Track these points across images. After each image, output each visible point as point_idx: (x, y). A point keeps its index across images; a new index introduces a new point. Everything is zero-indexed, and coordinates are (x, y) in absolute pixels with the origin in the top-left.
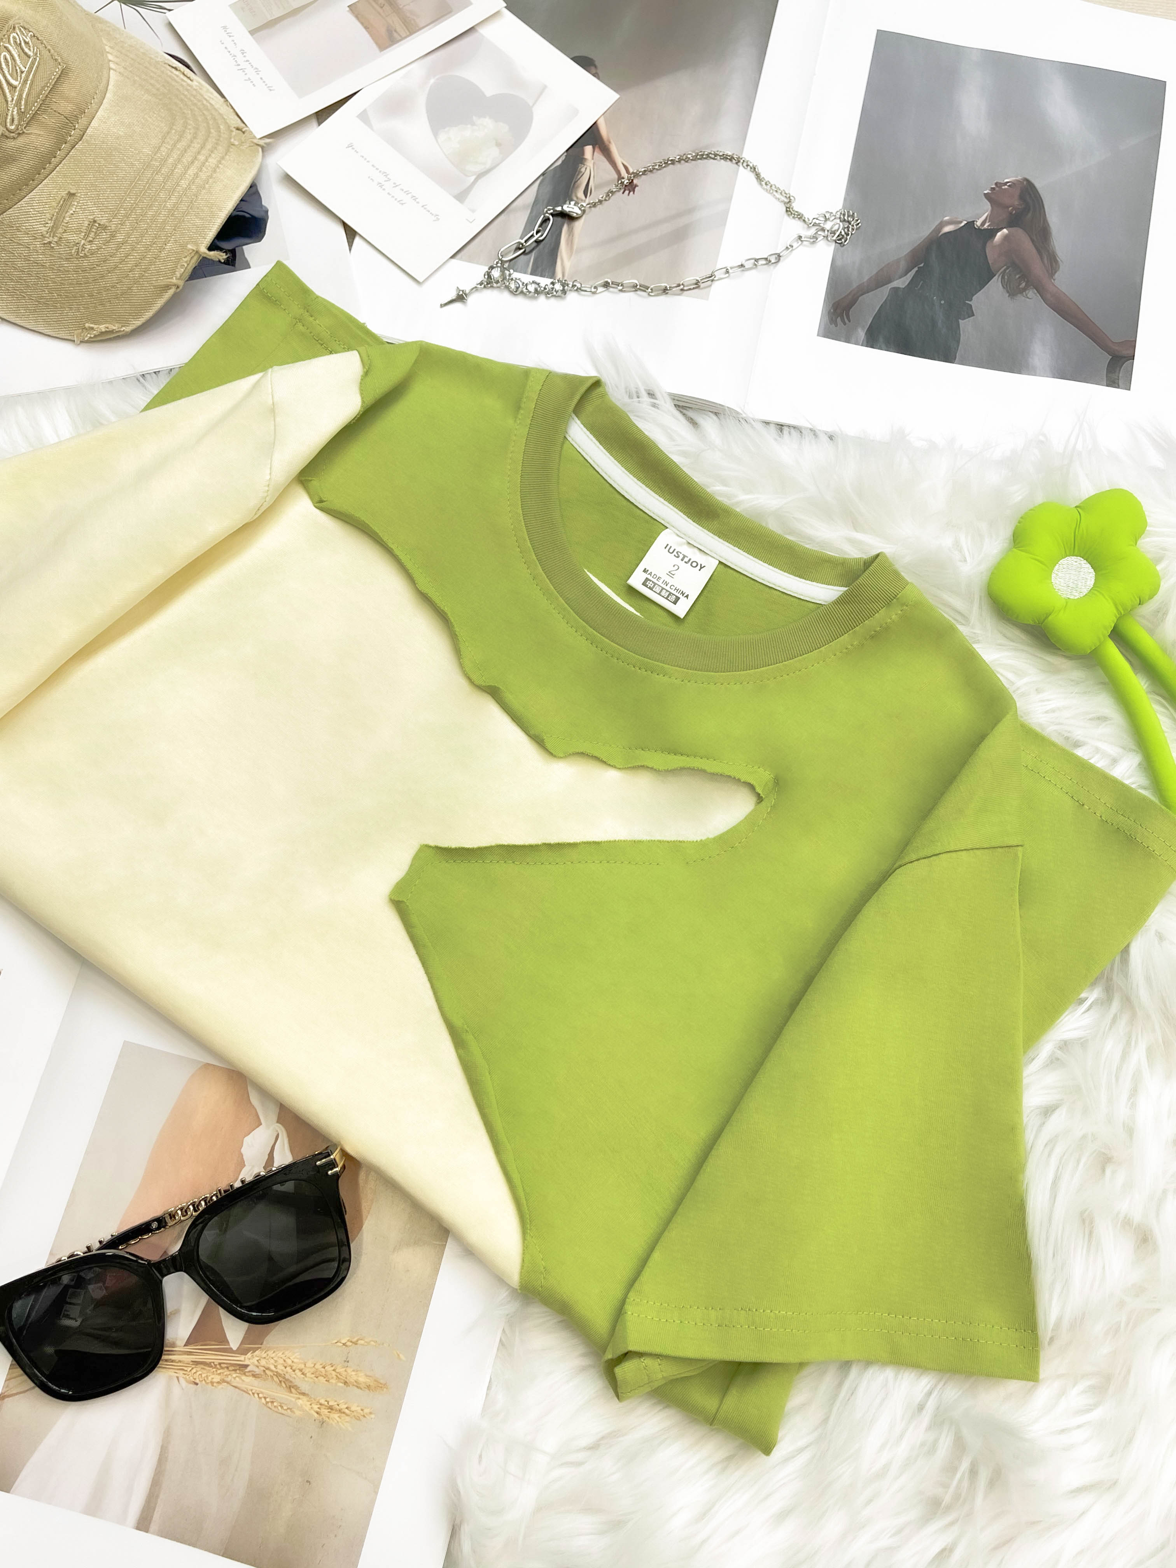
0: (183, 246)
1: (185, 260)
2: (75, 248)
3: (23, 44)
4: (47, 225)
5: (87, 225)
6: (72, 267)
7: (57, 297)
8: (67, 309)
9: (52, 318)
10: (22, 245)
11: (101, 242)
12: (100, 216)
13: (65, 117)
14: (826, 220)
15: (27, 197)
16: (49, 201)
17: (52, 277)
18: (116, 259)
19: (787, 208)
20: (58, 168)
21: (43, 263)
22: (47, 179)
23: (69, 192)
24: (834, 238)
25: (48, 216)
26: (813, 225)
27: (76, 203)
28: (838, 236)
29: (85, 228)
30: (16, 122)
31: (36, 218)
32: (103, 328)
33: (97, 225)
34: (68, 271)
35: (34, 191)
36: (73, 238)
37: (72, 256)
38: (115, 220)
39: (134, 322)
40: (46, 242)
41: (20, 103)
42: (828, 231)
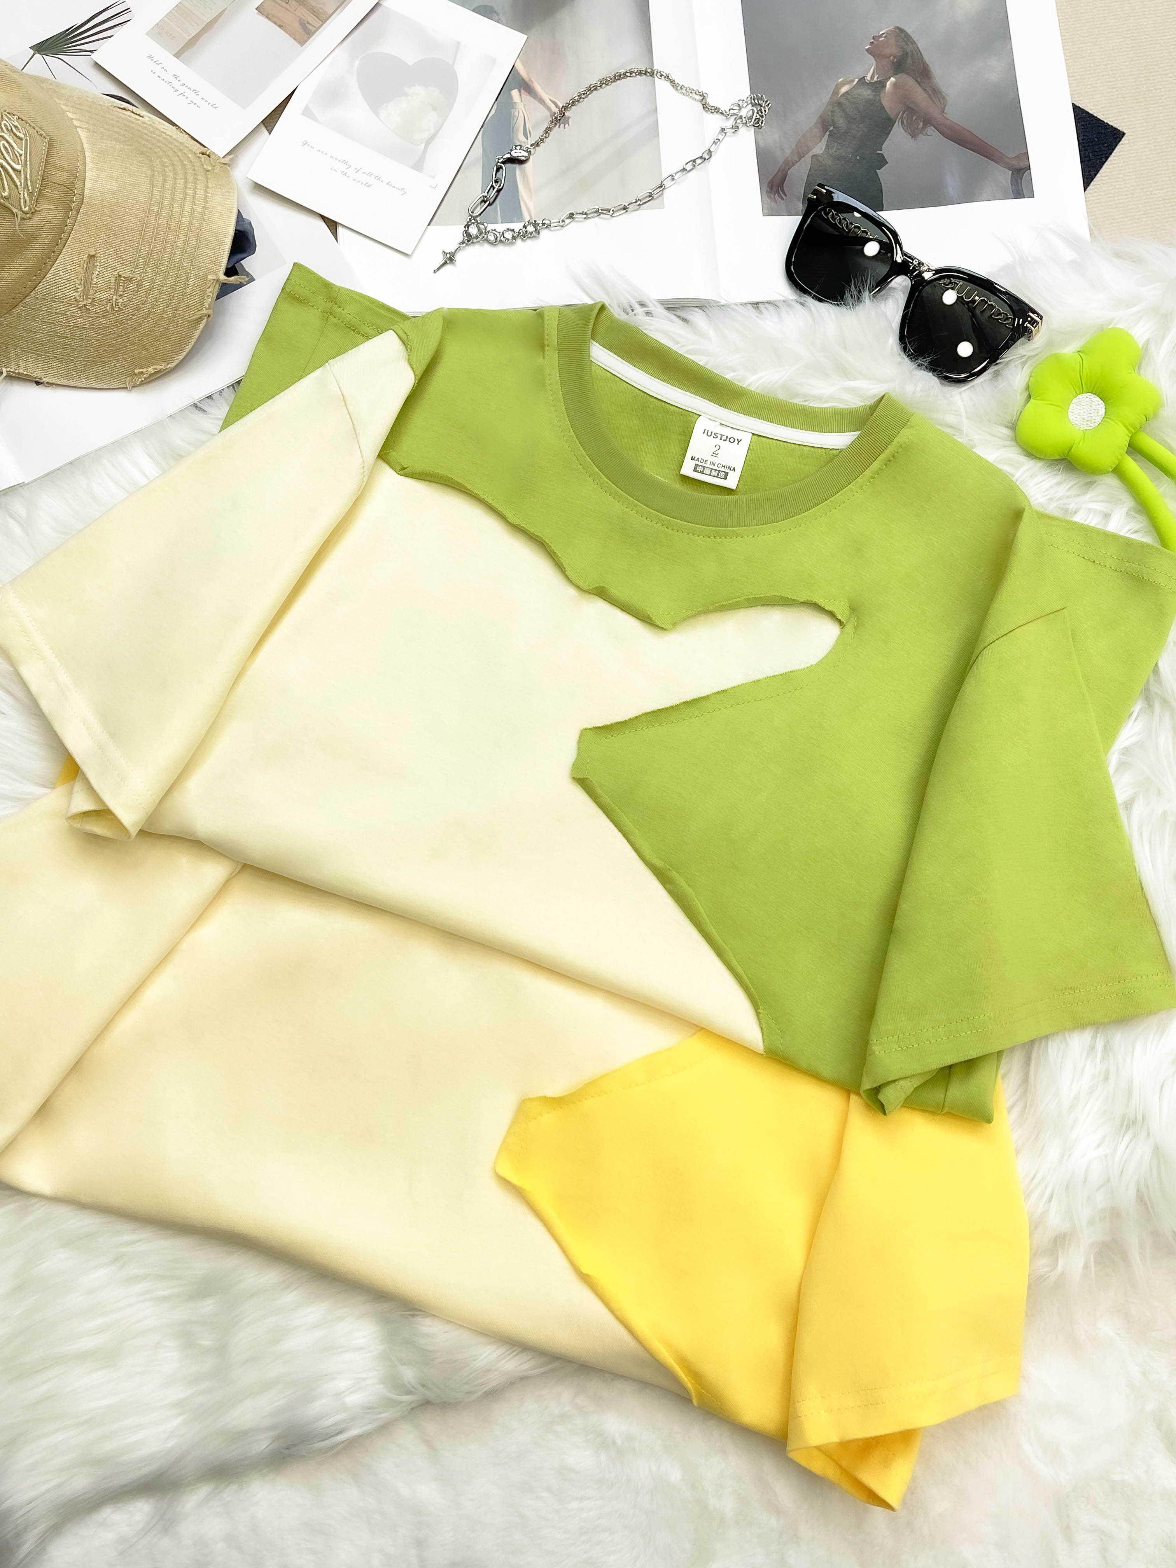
0: (205, 278)
1: (209, 290)
2: (109, 304)
3: (14, 129)
4: (78, 290)
5: (114, 281)
6: (110, 323)
7: (102, 353)
8: (114, 361)
9: (102, 372)
10: (60, 314)
11: (130, 293)
12: (122, 270)
13: (65, 186)
14: (740, 108)
15: (53, 269)
16: (74, 267)
17: (94, 336)
18: (149, 305)
19: (703, 105)
20: (71, 235)
21: (84, 325)
22: (65, 248)
23: (89, 255)
24: (752, 123)
25: (77, 281)
26: (731, 116)
27: (98, 264)
28: (755, 120)
29: (113, 284)
30: (28, 203)
31: (66, 286)
32: (151, 370)
33: (123, 279)
34: (108, 327)
35: (57, 262)
36: (105, 296)
37: (108, 312)
38: (137, 270)
39: (177, 358)
40: (81, 306)
41: (27, 185)
42: (745, 118)
